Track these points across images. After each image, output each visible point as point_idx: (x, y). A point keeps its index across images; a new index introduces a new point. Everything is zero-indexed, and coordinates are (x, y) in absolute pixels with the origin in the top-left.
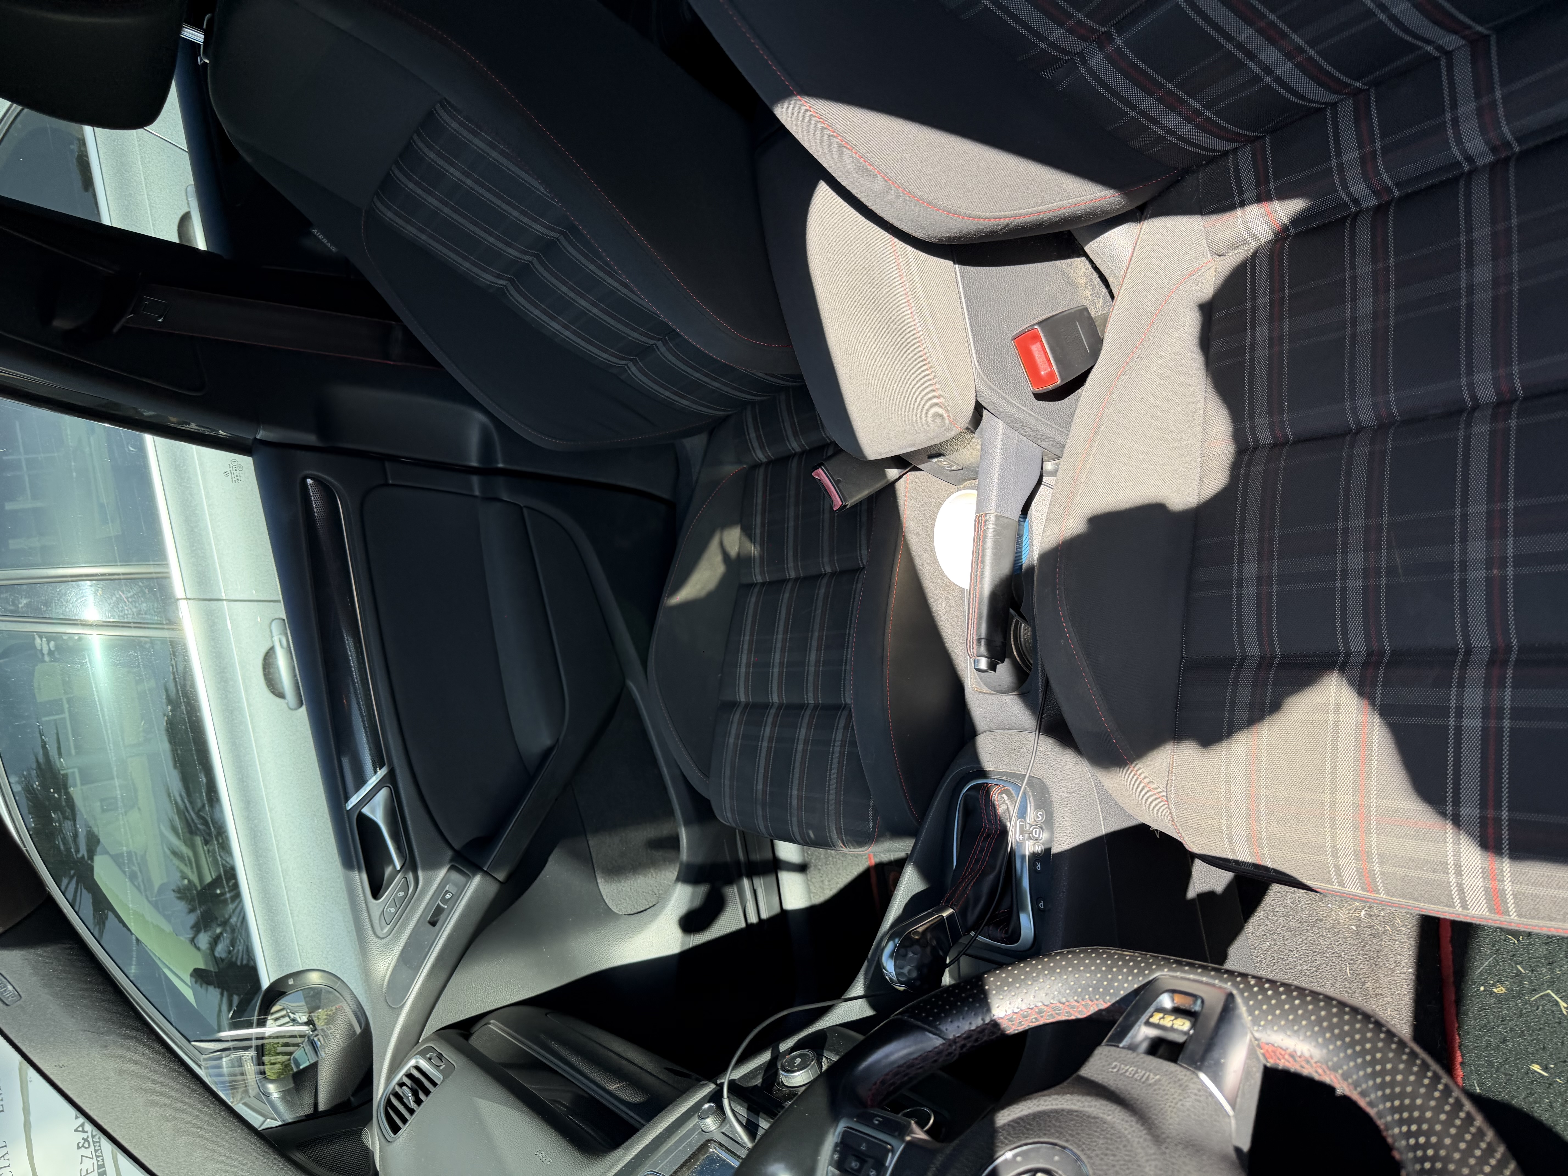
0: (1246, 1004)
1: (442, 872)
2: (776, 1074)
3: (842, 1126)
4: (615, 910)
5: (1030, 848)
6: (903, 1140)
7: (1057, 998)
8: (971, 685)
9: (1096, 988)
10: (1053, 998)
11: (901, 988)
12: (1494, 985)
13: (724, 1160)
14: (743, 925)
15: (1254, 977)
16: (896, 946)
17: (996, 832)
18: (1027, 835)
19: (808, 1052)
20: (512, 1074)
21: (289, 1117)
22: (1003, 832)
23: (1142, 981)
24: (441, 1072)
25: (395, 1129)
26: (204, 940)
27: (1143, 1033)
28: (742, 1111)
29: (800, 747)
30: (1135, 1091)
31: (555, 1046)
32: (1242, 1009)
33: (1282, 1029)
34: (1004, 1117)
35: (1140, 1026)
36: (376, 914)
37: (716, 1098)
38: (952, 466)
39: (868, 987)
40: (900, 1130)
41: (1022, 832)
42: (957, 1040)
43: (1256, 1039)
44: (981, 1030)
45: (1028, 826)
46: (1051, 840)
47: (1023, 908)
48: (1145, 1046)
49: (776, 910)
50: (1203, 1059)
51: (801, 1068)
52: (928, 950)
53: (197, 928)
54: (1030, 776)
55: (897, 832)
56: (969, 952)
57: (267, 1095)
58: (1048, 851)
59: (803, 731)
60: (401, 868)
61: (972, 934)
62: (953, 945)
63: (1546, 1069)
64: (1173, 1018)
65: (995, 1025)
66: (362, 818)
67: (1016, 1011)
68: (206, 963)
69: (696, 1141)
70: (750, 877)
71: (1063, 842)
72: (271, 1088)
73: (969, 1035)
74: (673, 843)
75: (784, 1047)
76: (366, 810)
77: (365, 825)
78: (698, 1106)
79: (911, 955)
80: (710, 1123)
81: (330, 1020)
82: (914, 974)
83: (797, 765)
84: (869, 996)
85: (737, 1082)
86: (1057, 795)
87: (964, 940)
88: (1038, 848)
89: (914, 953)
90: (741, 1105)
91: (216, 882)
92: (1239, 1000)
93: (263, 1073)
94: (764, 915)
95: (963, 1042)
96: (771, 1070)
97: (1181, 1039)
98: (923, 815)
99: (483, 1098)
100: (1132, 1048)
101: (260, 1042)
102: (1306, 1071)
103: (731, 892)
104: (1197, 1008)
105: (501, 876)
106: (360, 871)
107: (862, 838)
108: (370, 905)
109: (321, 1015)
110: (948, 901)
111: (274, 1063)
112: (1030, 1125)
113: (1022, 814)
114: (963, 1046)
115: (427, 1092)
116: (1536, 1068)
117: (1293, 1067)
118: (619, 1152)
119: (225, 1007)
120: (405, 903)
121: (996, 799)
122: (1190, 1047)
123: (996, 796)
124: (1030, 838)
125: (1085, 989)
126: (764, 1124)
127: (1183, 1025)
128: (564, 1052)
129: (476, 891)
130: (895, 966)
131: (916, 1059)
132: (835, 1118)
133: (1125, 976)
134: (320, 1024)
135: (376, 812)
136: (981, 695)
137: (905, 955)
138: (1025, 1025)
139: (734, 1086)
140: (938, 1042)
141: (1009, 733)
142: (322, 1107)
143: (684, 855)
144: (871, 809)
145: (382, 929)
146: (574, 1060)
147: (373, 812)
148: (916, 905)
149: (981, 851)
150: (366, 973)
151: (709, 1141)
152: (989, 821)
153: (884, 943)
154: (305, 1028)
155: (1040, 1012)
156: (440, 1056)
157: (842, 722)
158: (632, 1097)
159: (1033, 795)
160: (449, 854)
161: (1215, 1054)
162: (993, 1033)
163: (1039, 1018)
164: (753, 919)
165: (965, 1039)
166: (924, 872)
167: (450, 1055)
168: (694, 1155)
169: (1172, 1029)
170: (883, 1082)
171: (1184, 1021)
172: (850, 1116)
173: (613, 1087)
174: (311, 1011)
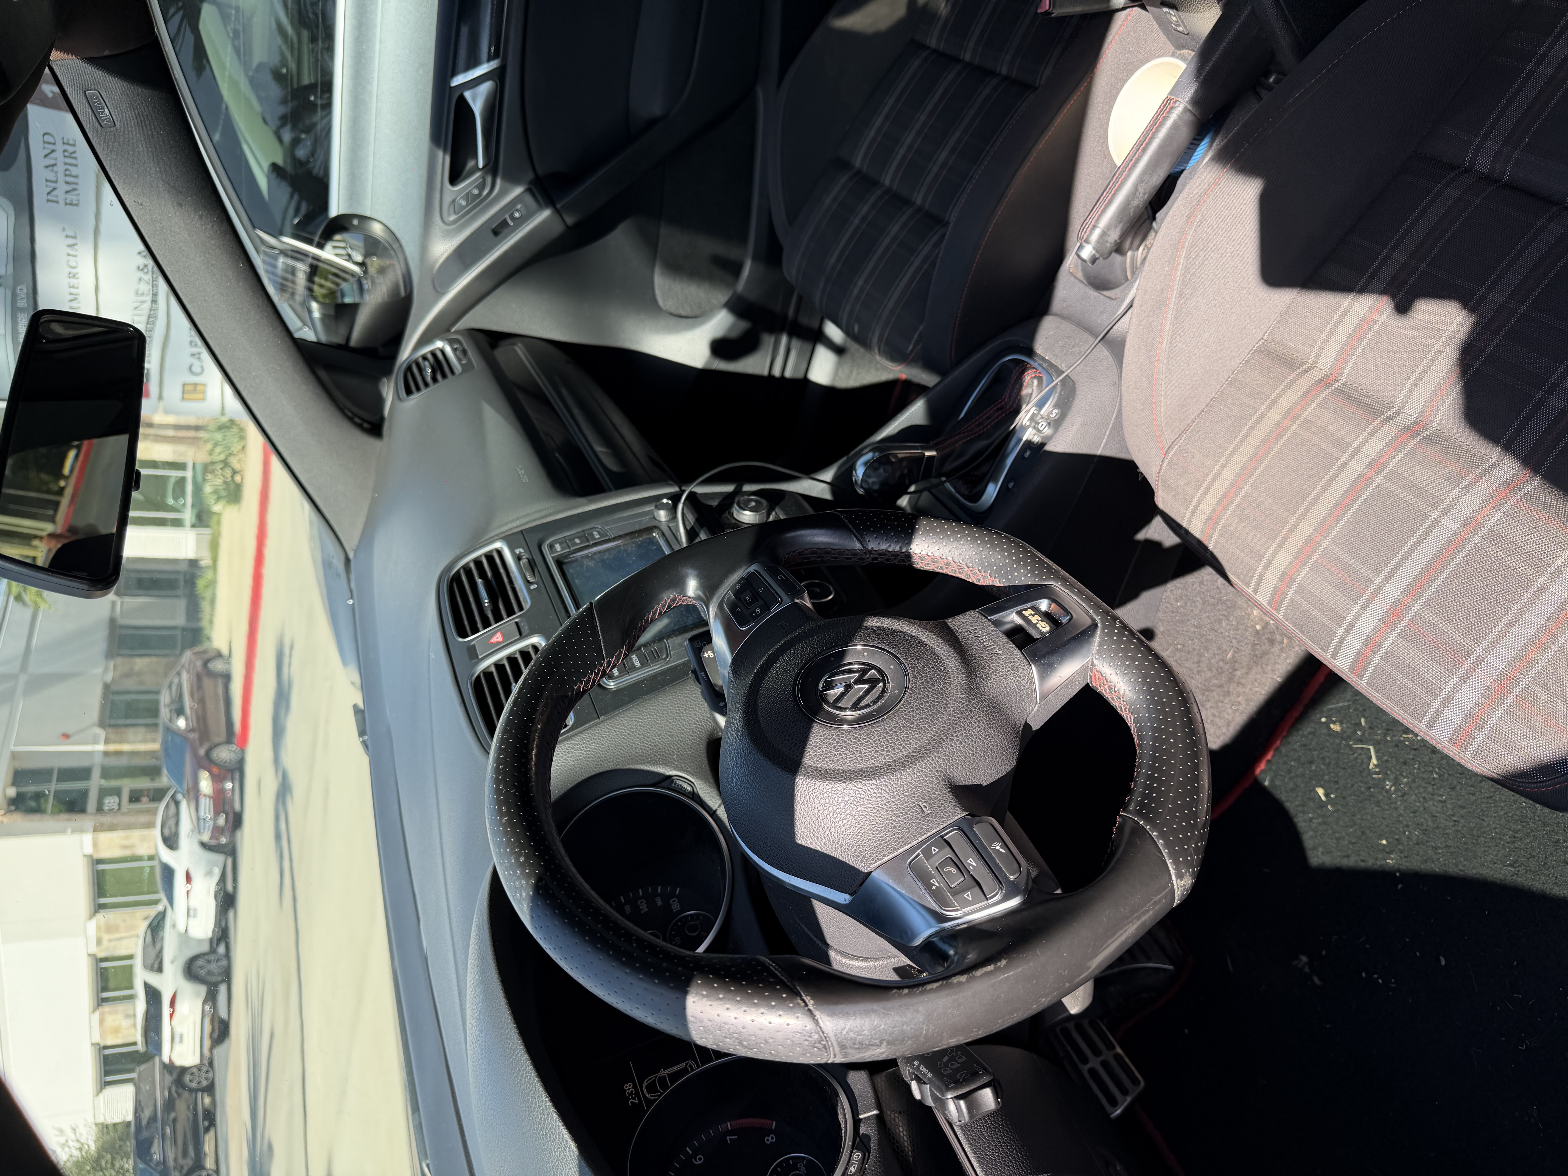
0: (1102, 637)
1: (518, 190)
2: (730, 506)
3: (753, 568)
4: (661, 302)
5: (1030, 435)
6: (793, 600)
7: (965, 561)
8: (1070, 264)
9: (999, 569)
10: (963, 560)
11: (861, 491)
12: (1334, 723)
13: (661, 547)
14: (766, 373)
15: (1121, 622)
16: (873, 458)
17: (1010, 408)
18: (1033, 424)
19: (764, 502)
20: (521, 396)
21: (324, 339)
22: (1016, 411)
23: (1037, 581)
24: (462, 365)
25: (409, 392)
26: (287, 136)
27: (1012, 618)
28: (691, 518)
29: (886, 242)
30: (978, 652)
31: (564, 392)
32: (1097, 639)
33: (1116, 667)
34: (873, 622)
35: (1012, 612)
36: (448, 199)
37: (675, 498)
38: (1179, 25)
39: (836, 478)
40: (795, 593)
41: (1032, 419)
42: (873, 552)
43: (1093, 664)
44: (895, 555)
45: (1039, 417)
46: (1050, 438)
47: (996, 481)
48: (1007, 627)
49: (800, 375)
50: (1043, 656)
51: (752, 510)
52: (898, 474)
53: (284, 120)
54: (1067, 375)
55: (929, 365)
56: (932, 490)
57: (310, 311)
58: (1043, 445)
59: (896, 228)
60: (484, 167)
61: (943, 479)
62: (922, 479)
63: (1326, 795)
64: (1040, 619)
65: (908, 556)
66: (462, 100)
67: (929, 554)
68: (285, 161)
69: (646, 522)
70: (791, 335)
71: (1060, 445)
72: (315, 306)
73: (884, 553)
74: (735, 269)
75: (747, 488)
76: (468, 95)
77: (463, 109)
78: (658, 498)
79: (881, 471)
80: (662, 515)
81: (382, 271)
82: (876, 487)
83: (875, 258)
84: (833, 485)
85: (698, 496)
86: (1080, 404)
87: (934, 481)
88: (1036, 439)
89: (884, 470)
90: (692, 514)
91: (312, 88)
92: (1099, 631)
93: (310, 290)
94: (788, 374)
95: (876, 556)
96: (728, 500)
97: (1036, 635)
98: (959, 362)
99: (490, 403)
100: (997, 624)
101: (315, 262)
102: (1114, 703)
103: (768, 340)
104: (1064, 620)
105: (570, 220)
106: (445, 151)
107: (896, 355)
108: (445, 189)
109: (374, 262)
110: (936, 445)
111: (322, 286)
112: (887, 636)
113: (1040, 405)
114: (876, 559)
115: (444, 376)
116: (1321, 791)
117: (1107, 695)
118: (582, 500)
119: (291, 211)
120: (476, 202)
121: (1027, 380)
122: (1039, 645)
123: (1028, 377)
124: (1034, 427)
125: (991, 565)
126: (703, 536)
127: (1045, 627)
128: (570, 402)
129: (543, 223)
130: (864, 473)
131: (834, 550)
132: (752, 560)
133: (1026, 572)
134: (372, 270)
135: (477, 100)
136: (1072, 279)
137: (876, 469)
138: (931, 568)
139: (692, 496)
140: (858, 546)
141: (1075, 328)
142: (353, 343)
143: (741, 286)
144: (918, 333)
145: (449, 215)
146: (576, 411)
147: (474, 99)
148: (910, 434)
149: (988, 418)
150: (424, 248)
151: (655, 527)
152: (1010, 396)
153: (867, 450)
154: (356, 269)
155: (948, 564)
156: (465, 352)
157: (935, 239)
158: (611, 464)
159: (1060, 393)
160: (530, 175)
161: (1053, 658)
162: (903, 561)
163: (944, 568)
164: (777, 372)
165: (879, 554)
166: (932, 411)
167: (473, 355)
168: (640, 532)
169: (1035, 626)
170: (801, 554)
171: (1047, 625)
172: (763, 564)
173: (599, 449)
174: (367, 255)
